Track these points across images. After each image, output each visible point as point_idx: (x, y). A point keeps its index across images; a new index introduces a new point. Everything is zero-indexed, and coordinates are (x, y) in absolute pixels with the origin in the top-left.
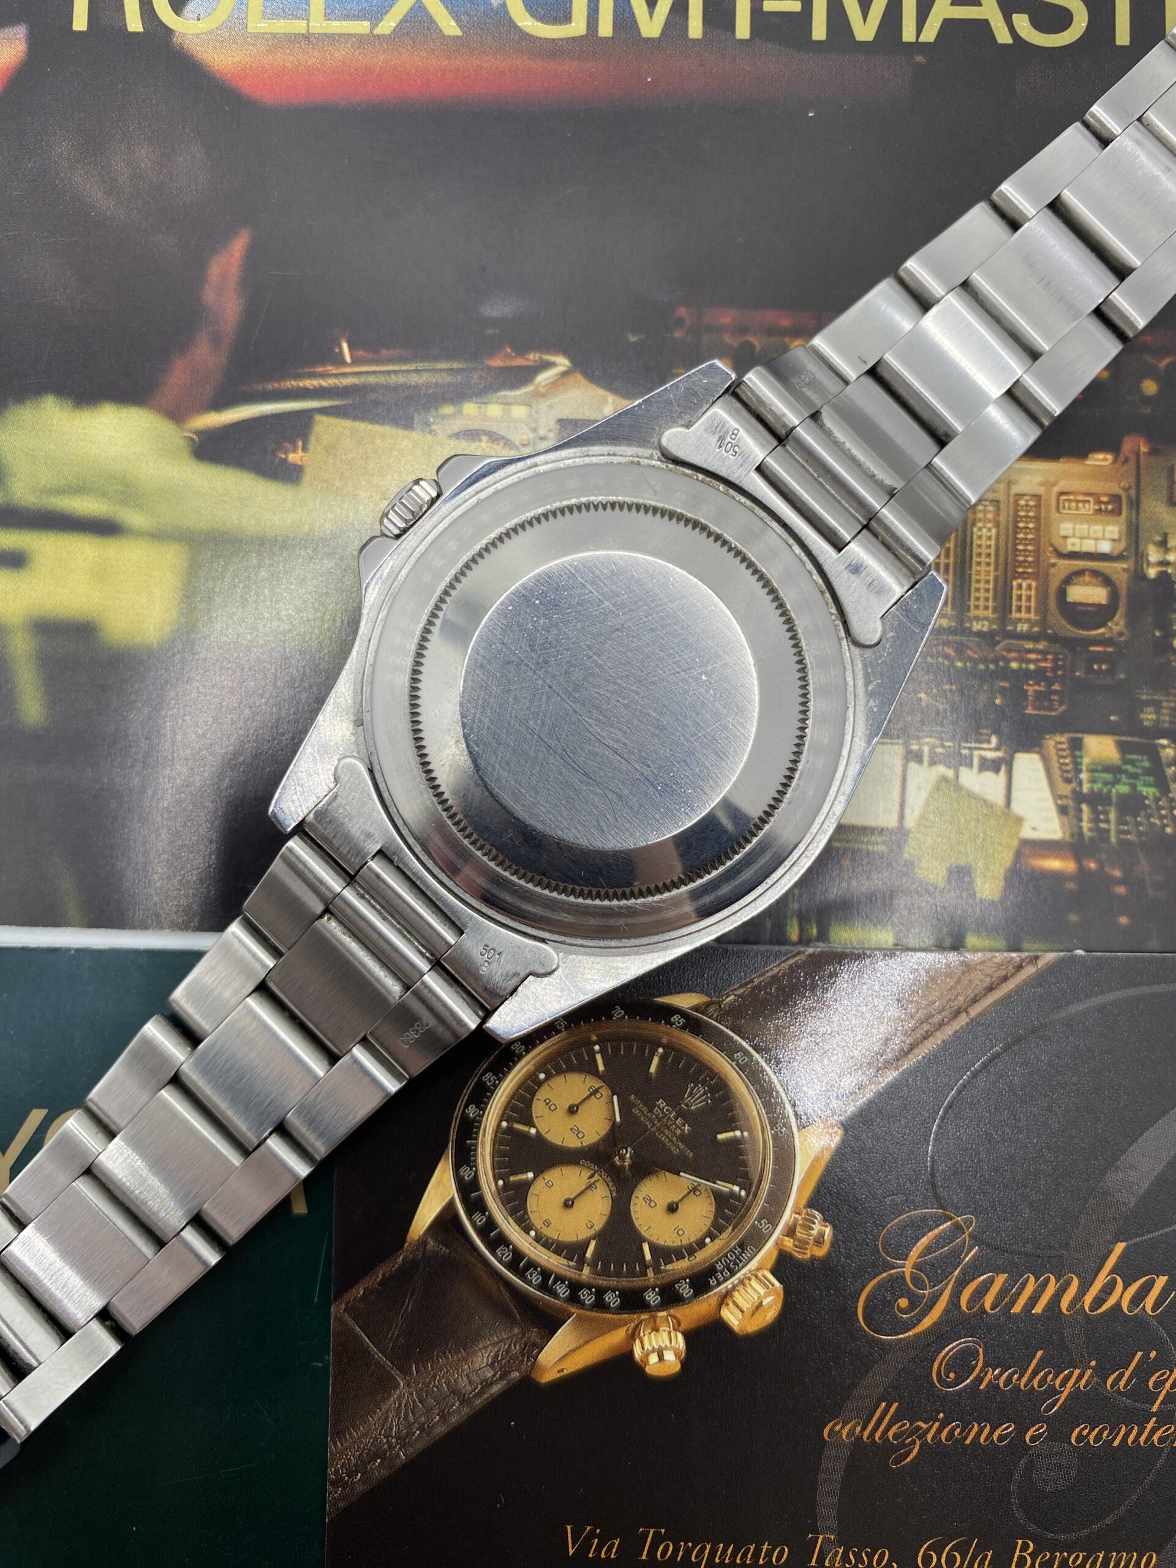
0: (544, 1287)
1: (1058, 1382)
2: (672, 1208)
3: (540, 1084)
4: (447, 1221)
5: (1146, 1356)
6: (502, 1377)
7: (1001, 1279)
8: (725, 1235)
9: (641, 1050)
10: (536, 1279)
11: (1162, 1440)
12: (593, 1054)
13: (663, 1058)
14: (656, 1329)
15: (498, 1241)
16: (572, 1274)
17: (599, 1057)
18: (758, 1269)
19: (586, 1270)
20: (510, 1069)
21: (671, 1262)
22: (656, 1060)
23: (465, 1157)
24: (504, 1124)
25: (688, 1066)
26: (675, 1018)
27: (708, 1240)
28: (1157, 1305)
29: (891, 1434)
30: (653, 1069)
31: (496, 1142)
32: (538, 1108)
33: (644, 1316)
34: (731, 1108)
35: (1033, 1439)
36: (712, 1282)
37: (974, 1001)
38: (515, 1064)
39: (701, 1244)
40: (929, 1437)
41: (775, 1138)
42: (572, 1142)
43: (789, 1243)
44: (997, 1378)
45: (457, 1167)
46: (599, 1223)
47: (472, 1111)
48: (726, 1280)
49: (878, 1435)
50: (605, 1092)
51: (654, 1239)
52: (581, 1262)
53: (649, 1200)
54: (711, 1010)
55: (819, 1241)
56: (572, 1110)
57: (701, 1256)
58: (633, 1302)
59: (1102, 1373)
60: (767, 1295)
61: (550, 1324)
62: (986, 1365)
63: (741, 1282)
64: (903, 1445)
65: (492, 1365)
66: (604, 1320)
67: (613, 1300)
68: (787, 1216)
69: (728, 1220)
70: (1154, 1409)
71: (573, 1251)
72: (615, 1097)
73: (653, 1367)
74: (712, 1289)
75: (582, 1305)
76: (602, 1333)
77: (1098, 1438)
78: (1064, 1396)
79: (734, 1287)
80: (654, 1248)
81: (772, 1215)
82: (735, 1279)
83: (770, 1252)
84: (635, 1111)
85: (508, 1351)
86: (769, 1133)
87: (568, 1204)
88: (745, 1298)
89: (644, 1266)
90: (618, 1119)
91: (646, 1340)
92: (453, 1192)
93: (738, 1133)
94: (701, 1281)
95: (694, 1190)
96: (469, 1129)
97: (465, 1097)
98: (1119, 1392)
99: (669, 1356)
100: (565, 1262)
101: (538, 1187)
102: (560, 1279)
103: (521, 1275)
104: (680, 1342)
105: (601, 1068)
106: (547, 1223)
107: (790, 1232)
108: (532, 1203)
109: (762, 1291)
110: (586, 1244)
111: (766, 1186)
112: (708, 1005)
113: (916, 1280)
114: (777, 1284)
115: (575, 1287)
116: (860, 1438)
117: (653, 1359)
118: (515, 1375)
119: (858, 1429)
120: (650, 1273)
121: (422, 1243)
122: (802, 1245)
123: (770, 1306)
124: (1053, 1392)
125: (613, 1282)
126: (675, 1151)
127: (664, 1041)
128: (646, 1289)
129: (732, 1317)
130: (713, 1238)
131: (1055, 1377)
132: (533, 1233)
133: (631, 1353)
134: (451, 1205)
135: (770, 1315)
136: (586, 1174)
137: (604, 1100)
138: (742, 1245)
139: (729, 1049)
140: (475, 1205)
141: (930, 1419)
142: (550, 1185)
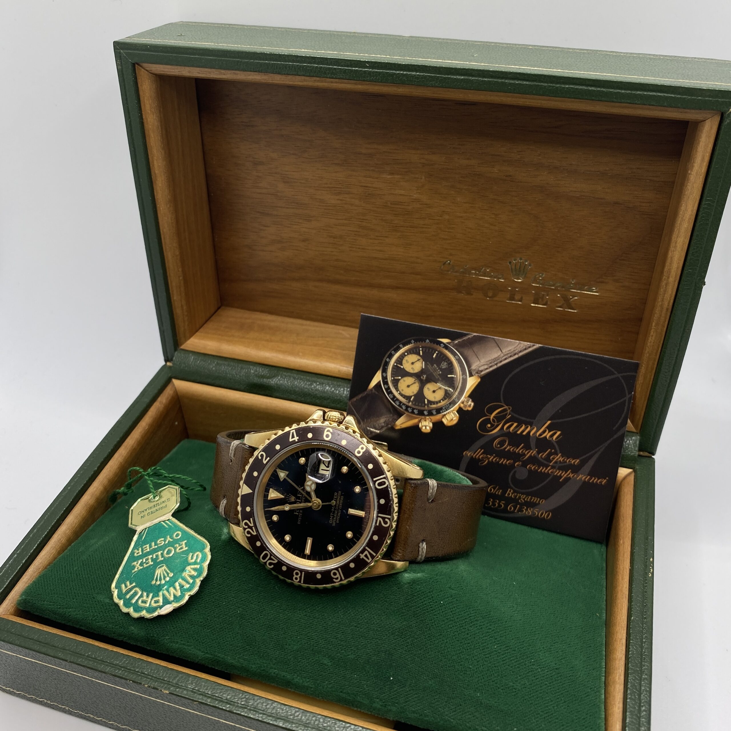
0: (399, 406)
1: (526, 453)
2: (434, 392)
3: (405, 355)
4: (378, 385)
5: (551, 451)
6: (386, 426)
7: (515, 424)
8: (446, 401)
9: (432, 351)
10: (398, 403)
11: (552, 472)
12: (420, 350)
13: (437, 354)
14: (425, 421)
15: (390, 392)
16: (407, 404)
17: (421, 352)
18: (453, 410)
19: (410, 403)
20: (398, 351)
21: (431, 405)
22: (435, 355)
23: (385, 371)
24: (395, 364)
25: (443, 357)
26: (442, 345)
27: (442, 401)
28: (556, 439)
29: (480, 457)
30: (434, 356)
31: (393, 368)
32: (404, 361)
33: (423, 417)
34: (452, 369)
35: (517, 465)
36: (441, 412)
37: (520, 352)
38: (400, 350)
39: (440, 402)
40: (490, 459)
41: (463, 378)
42: (412, 371)
43: (462, 405)
44: (511, 448)
45: (382, 372)
46: (415, 392)
47: (388, 360)
48: (445, 412)
49: (477, 456)
50: (421, 360)
51: (428, 399)
52: (410, 401)
53: (428, 388)
54: (451, 344)
55: (470, 406)
56: (413, 363)
57: (439, 404)
58: (421, 413)
59: (538, 453)
60: (454, 417)
61: (400, 415)
62: (509, 444)
63: (448, 413)
64: (483, 460)
65: (384, 423)
66: (412, 416)
67: (416, 411)
68: (462, 399)
69: (448, 397)
70: (551, 464)
71: (408, 398)
72: (424, 362)
73: (424, 429)
74: (441, 413)
75: (408, 411)
76: (412, 420)
77: (534, 469)
78: (527, 457)
79: (447, 414)
80: (428, 401)
81: (459, 398)
82: (447, 412)
83: (457, 406)
84: (428, 366)
85: (389, 420)
86: (461, 377)
87: (408, 386)
88: (449, 417)
89: (425, 404)
90: (424, 367)
91: (423, 423)
92: (380, 379)
93: (453, 376)
94: (439, 411)
95: (440, 388)
96: (387, 364)
97: (386, 356)
98: (542, 458)
99: (428, 428)
100: (405, 400)
101: (401, 381)
102: (404, 404)
103: (394, 402)
104: (431, 425)
105: (421, 354)
106: (403, 390)
107: (463, 403)
108: (399, 385)
109: (453, 416)
110: (411, 397)
111: (458, 390)
112: (450, 343)
113: (493, 420)
114: (457, 415)
115: (407, 407)
116: (472, 457)
117: (424, 428)
118: (390, 426)
119: (472, 454)
120: (426, 407)
121: (371, 390)
122: (465, 406)
123: (455, 420)
124: (524, 455)
125: (417, 407)
126: (437, 378)
127: (438, 350)
128: (424, 410)
129: (445, 421)
130: (443, 401)
131: (526, 451)
132: (399, 392)
133: (418, 426)
134: (380, 381)
135: (455, 422)
136: (414, 380)
137: (420, 363)
138: (450, 404)
139: (454, 354)
140: (386, 383)
141: (491, 455)
142: (404, 381)
